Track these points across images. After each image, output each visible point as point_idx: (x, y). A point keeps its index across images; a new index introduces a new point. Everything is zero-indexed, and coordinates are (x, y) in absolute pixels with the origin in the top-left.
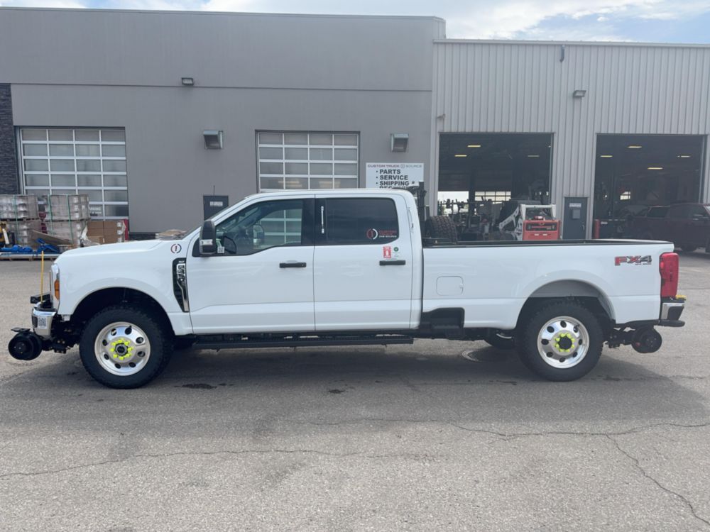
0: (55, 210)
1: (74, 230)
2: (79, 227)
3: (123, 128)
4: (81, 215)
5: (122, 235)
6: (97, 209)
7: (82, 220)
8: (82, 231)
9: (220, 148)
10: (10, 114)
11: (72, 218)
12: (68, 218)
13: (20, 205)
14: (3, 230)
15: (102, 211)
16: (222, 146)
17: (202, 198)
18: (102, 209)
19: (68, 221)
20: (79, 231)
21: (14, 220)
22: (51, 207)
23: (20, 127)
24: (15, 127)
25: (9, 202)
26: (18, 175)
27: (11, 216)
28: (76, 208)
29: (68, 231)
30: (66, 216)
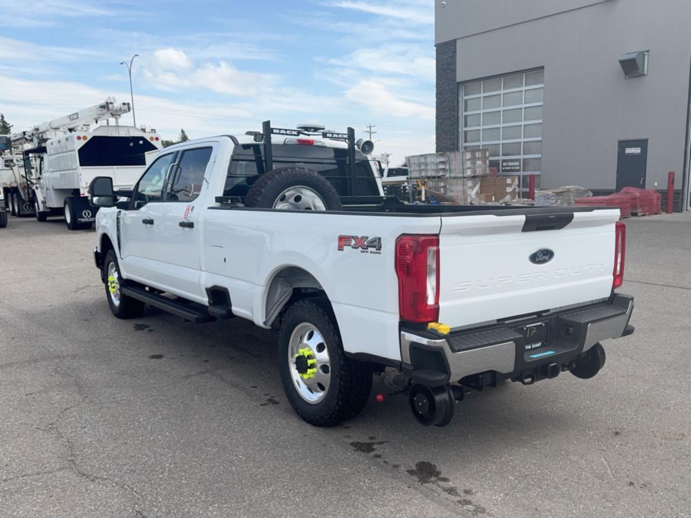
0: (452, 167)
1: (466, 188)
2: (470, 183)
3: (542, 68)
4: (474, 171)
5: (511, 192)
6: (517, 164)
7: (474, 177)
8: (472, 188)
9: (644, 75)
10: (454, 71)
11: (465, 175)
12: (461, 175)
13: (440, 162)
14: (423, 187)
15: (520, 166)
16: (645, 73)
17: (617, 143)
18: (520, 163)
19: (461, 178)
20: (470, 188)
21: (434, 177)
22: (449, 164)
23: (463, 83)
24: (458, 83)
25: (433, 160)
26: (458, 132)
27: (433, 174)
28: (468, 164)
29: (460, 188)
30: (460, 173)
